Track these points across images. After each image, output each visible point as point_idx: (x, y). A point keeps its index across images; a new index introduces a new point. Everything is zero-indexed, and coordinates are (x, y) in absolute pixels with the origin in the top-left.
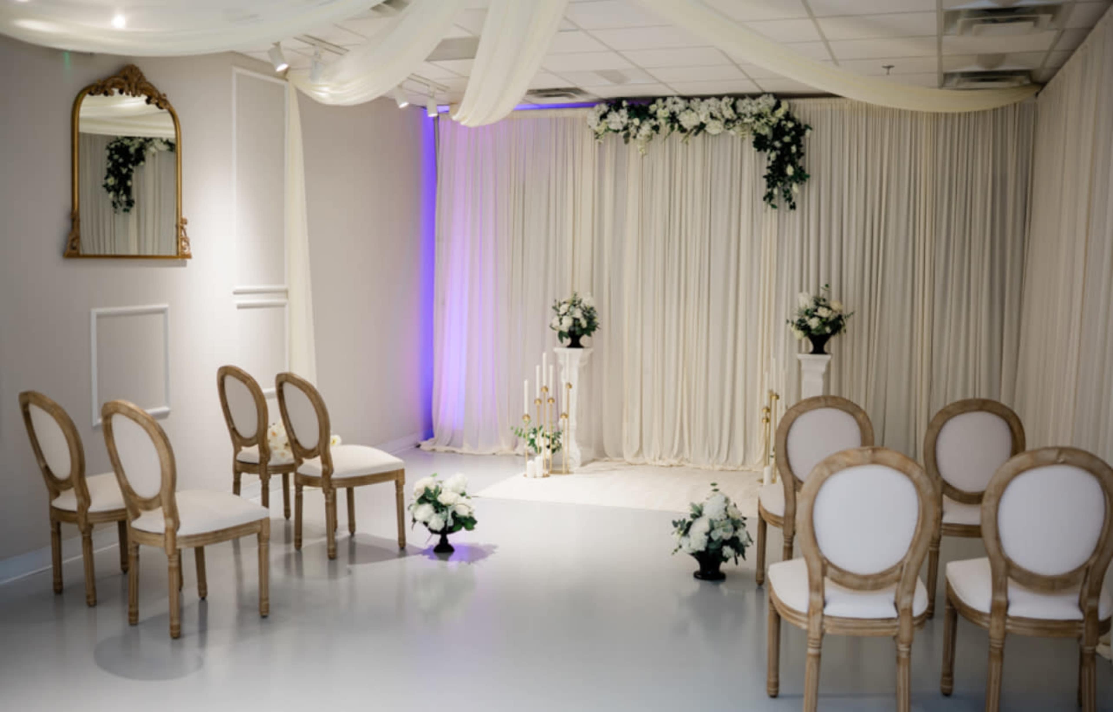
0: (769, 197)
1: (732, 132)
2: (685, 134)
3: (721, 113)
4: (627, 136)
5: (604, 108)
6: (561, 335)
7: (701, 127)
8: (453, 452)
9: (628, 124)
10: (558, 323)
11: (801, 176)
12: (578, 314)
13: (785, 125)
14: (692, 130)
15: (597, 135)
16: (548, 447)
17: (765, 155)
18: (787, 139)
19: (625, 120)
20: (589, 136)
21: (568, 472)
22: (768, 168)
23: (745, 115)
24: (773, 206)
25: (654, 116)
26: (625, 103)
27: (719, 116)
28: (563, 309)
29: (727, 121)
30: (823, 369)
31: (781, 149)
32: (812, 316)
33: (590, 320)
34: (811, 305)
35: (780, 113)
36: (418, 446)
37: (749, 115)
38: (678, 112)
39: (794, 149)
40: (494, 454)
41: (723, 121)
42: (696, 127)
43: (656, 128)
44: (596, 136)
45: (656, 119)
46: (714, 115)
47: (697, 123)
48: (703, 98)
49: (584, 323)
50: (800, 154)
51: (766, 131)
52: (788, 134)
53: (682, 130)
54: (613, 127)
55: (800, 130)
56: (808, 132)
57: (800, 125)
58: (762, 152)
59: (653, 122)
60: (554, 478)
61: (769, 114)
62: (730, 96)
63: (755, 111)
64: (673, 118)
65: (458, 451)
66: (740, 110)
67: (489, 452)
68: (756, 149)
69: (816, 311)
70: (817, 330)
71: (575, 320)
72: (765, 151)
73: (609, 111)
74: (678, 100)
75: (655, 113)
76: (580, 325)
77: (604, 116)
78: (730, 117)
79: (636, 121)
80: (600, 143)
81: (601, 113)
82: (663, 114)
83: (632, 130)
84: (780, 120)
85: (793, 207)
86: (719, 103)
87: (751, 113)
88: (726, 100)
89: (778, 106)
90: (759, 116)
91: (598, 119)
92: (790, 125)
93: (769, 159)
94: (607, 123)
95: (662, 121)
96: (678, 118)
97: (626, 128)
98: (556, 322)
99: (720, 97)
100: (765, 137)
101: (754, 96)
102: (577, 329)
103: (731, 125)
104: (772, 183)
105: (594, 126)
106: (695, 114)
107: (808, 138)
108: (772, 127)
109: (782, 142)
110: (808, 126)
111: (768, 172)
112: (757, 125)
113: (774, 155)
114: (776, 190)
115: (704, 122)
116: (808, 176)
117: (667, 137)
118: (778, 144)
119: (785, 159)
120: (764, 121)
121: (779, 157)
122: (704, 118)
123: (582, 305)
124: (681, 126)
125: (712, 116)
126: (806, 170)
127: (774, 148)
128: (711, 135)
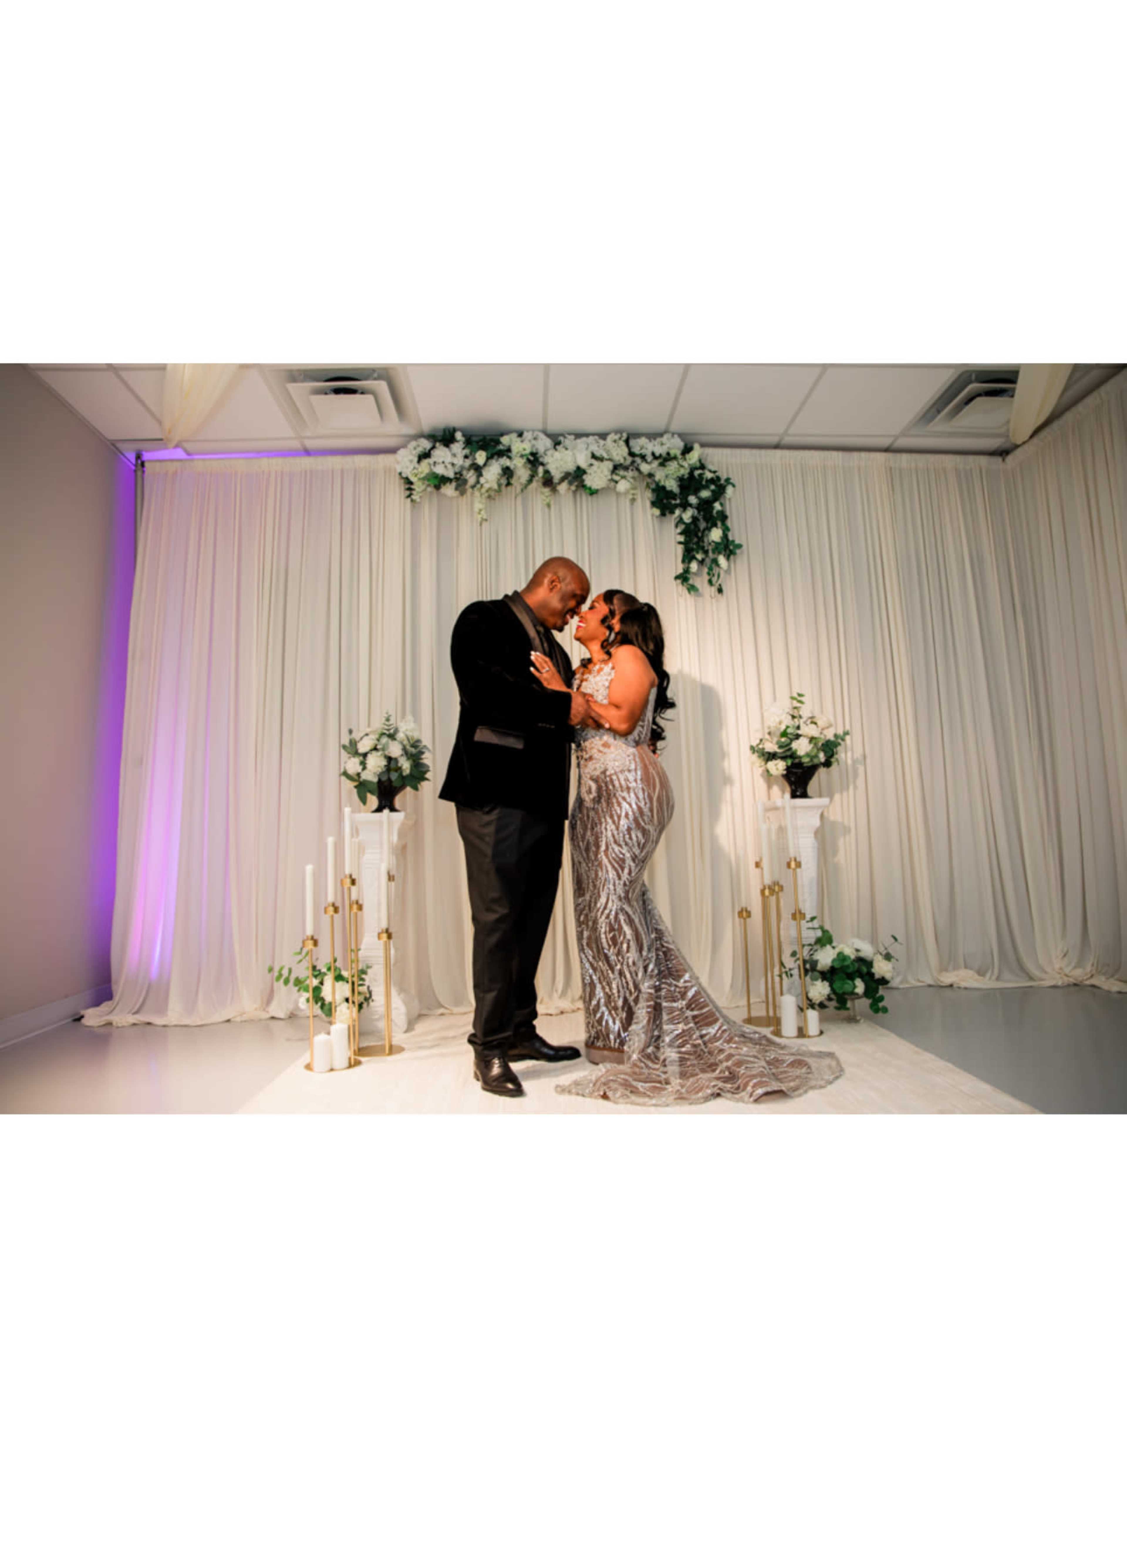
0: (683, 578)
1: (622, 486)
2: (548, 490)
3: (608, 452)
4: (461, 488)
5: (426, 443)
6: (362, 788)
7: (577, 476)
8: (149, 1024)
9: (462, 467)
10: (359, 769)
11: (728, 548)
12: (395, 750)
13: (700, 475)
14: (562, 480)
15: (410, 488)
16: (349, 1001)
17: (671, 519)
18: (705, 494)
19: (459, 461)
20: (397, 490)
21: (393, 1050)
22: (681, 534)
23: (643, 457)
24: (692, 589)
25: (506, 453)
26: (459, 436)
27: (605, 456)
28: (364, 744)
29: (617, 467)
30: (816, 822)
31: (698, 508)
32: (798, 737)
34: (788, 722)
35: (693, 458)
36: (79, 1019)
37: (649, 458)
38: (541, 450)
39: (717, 506)
40: (228, 1021)
41: (610, 465)
42: (568, 474)
43: (508, 473)
44: (408, 493)
45: (510, 458)
46: (598, 454)
47: (571, 468)
48: (578, 436)
49: (406, 766)
50: (725, 515)
51: (672, 485)
52: (706, 487)
53: (548, 481)
54: (440, 470)
55: (720, 487)
56: (729, 490)
57: (718, 478)
58: (668, 515)
59: (505, 461)
60: (369, 1064)
61: (680, 456)
62: (619, 431)
63: (659, 451)
64: (534, 460)
65: (158, 1021)
66: (636, 450)
67: (218, 1019)
68: (657, 512)
69: (799, 728)
70: (808, 756)
71: (389, 759)
72: (672, 512)
73: (433, 447)
74: (542, 436)
75: (509, 450)
76: (399, 769)
77: (425, 455)
78: (622, 461)
79: (481, 457)
80: (413, 503)
81: (420, 450)
82: (520, 447)
83: (471, 477)
84: (693, 469)
85: (720, 591)
86: (602, 442)
87: (653, 454)
88: (610, 438)
89: (687, 450)
90: (665, 460)
91: (416, 459)
92: (709, 476)
93: (681, 520)
94: (429, 464)
95: (518, 464)
96: (541, 460)
97: (460, 475)
98: (353, 765)
99: (603, 436)
100: (670, 495)
101: (653, 436)
102: (394, 776)
103: (622, 473)
104: (688, 556)
105: (408, 473)
106: (569, 452)
107: (730, 499)
108: (681, 479)
109: (699, 498)
110: (728, 480)
111: (681, 539)
112: (659, 475)
113: (687, 516)
114: (694, 566)
115: (583, 465)
116: (739, 546)
117: (522, 490)
118: (693, 500)
119: (702, 525)
120: (673, 466)
121: (695, 519)
122: (583, 460)
123: (401, 736)
124: (547, 472)
125: (594, 456)
126: (735, 536)
127: (686, 506)
128: (592, 491)
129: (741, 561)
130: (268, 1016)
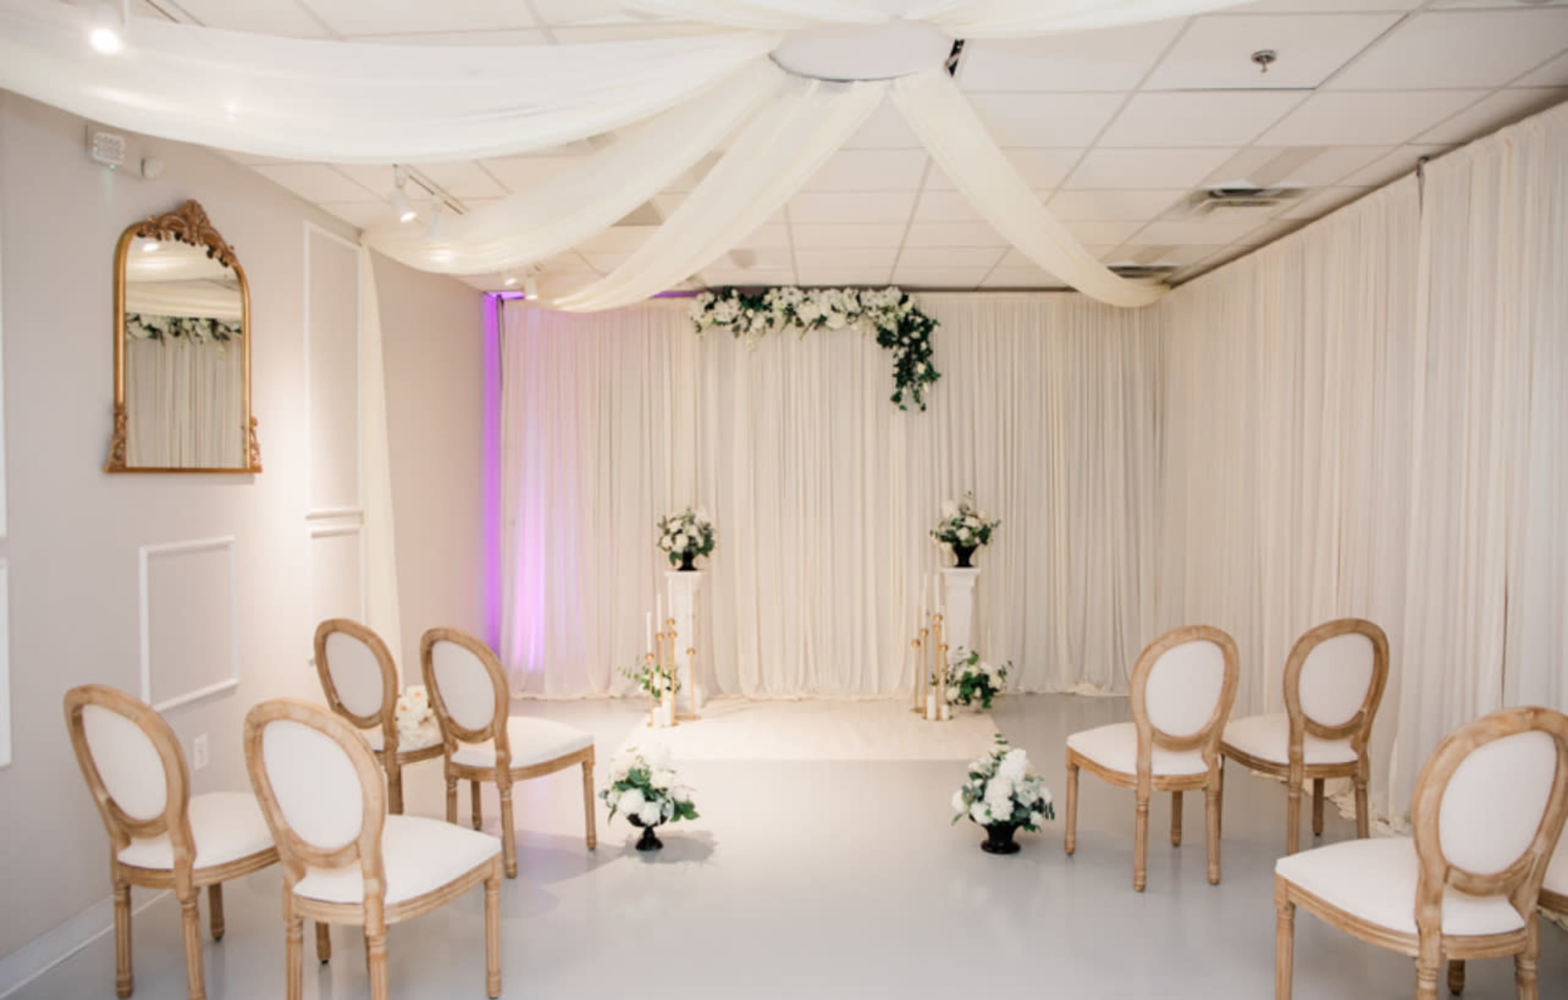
0: (897, 398)
1: (854, 327)
2: (800, 330)
3: (844, 305)
4: (736, 330)
5: (710, 298)
6: (673, 556)
7: (821, 321)
8: (533, 699)
9: (739, 315)
10: (670, 543)
11: (931, 375)
12: (693, 531)
13: (913, 321)
14: (810, 324)
15: (699, 328)
16: (669, 689)
17: (889, 352)
18: (916, 335)
19: (735, 311)
20: (690, 329)
21: (695, 718)
22: (896, 366)
23: (870, 309)
24: (903, 408)
25: (768, 307)
26: (735, 293)
27: (842, 308)
28: (674, 527)
29: (850, 314)
30: (972, 583)
31: (910, 346)
32: (961, 527)
33: (708, 538)
34: (957, 515)
35: (908, 307)
37: (874, 308)
38: (795, 304)
39: (924, 346)
40: (583, 699)
41: (845, 315)
42: (814, 321)
43: (770, 321)
44: (698, 330)
45: (771, 311)
46: (837, 307)
47: (816, 316)
48: (823, 289)
49: (700, 542)
50: (929, 351)
51: (892, 327)
52: (916, 329)
53: (800, 324)
54: (720, 318)
55: (927, 326)
56: (936, 328)
57: (927, 320)
58: (888, 349)
59: (767, 314)
60: (683, 725)
61: (896, 308)
62: (853, 287)
63: (882, 304)
64: (790, 311)
65: (539, 697)
66: (865, 302)
68: (881, 345)
69: (963, 520)
70: (967, 541)
71: (691, 538)
72: (891, 347)
73: (716, 300)
74: (795, 290)
75: (770, 304)
76: (695, 544)
77: (710, 307)
78: (854, 310)
79: (750, 313)
80: (701, 337)
81: (706, 303)
82: (779, 306)
83: (743, 322)
84: (907, 315)
85: (923, 408)
86: (840, 295)
87: (877, 306)
88: (848, 291)
89: (904, 299)
90: (886, 310)
91: (702, 309)
92: (919, 320)
93: (895, 355)
94: (712, 314)
95: (778, 315)
96: (795, 310)
97: (734, 321)
98: (667, 541)
99: (841, 289)
100: (890, 333)
101: (878, 289)
102: (693, 549)
103: (854, 319)
104: (901, 383)
105: (697, 318)
106: (814, 307)
107: (937, 335)
108: (899, 322)
109: (910, 338)
110: (935, 322)
111: (896, 370)
112: (883, 320)
113: (902, 352)
114: (905, 391)
115: (825, 314)
116: (939, 375)
117: (781, 331)
118: (906, 340)
119: (914, 356)
120: (891, 315)
121: (908, 354)
122: (825, 311)
123: (696, 521)
124: (798, 319)
125: (834, 309)
126: (937, 369)
127: (902, 345)
128: (831, 329)
129: (941, 382)
130: (607, 696)
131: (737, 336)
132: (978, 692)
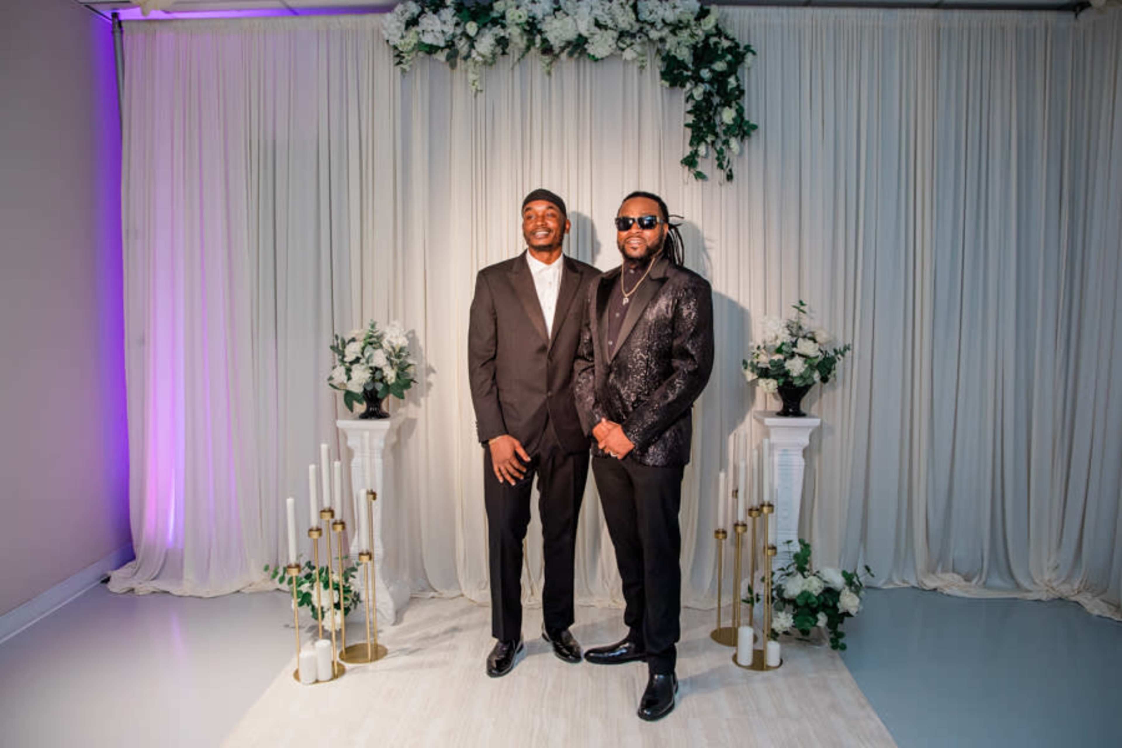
0: (690, 162)
1: (629, 54)
2: (547, 59)
3: (613, 19)
4: (452, 58)
6: (350, 397)
7: (579, 44)
8: (167, 593)
9: (454, 36)
10: (344, 378)
11: (742, 127)
12: (379, 359)
13: (716, 44)
14: (562, 49)
15: (399, 56)
16: (337, 606)
17: (681, 94)
18: (720, 66)
19: (450, 29)
20: (387, 59)
22: (690, 113)
23: (653, 24)
24: (699, 176)
25: (500, 21)
27: (610, 23)
28: (352, 351)
29: (622, 34)
30: (805, 441)
31: (711, 82)
32: (792, 356)
33: (402, 369)
34: (785, 337)
35: (709, 23)
36: (107, 580)
37: (659, 25)
38: (540, 16)
39: (732, 81)
41: (616, 35)
42: (569, 43)
43: (503, 42)
44: (397, 60)
45: (504, 26)
46: (602, 21)
47: (571, 35)
49: (391, 375)
50: (741, 92)
51: (684, 54)
52: (722, 57)
53: (547, 49)
54: (428, 39)
55: (737, 54)
56: (749, 58)
57: (737, 46)
58: (678, 88)
59: (499, 33)
61: (693, 23)
63: (671, 17)
64: (532, 27)
65: (175, 591)
66: (644, 15)
67: (229, 588)
68: (667, 84)
69: (794, 345)
70: (801, 377)
71: (376, 370)
72: (683, 85)
73: (422, 12)
75: (503, 16)
76: (382, 380)
77: (412, 22)
78: (628, 28)
79: (472, 28)
80: (403, 71)
81: (407, 16)
82: (515, 18)
83: (462, 46)
84: (708, 36)
85: (730, 177)
87: (663, 21)
89: (703, 13)
90: (676, 27)
91: (403, 26)
92: (726, 44)
93: (691, 97)
94: (418, 33)
95: (514, 33)
96: (540, 26)
97: (450, 45)
98: (339, 374)
100: (682, 65)
102: (379, 386)
103: (628, 41)
104: (697, 139)
105: (396, 40)
106: (569, 20)
107: (749, 69)
108: (694, 47)
109: (712, 71)
110: (748, 48)
111: (690, 119)
112: (671, 43)
113: (698, 93)
114: (702, 149)
115: (585, 34)
116: (754, 127)
117: (519, 60)
118: (705, 74)
119: (716, 100)
120: (684, 34)
121: (708, 95)
122: (584, 27)
123: (385, 343)
124: (545, 41)
125: (598, 24)
126: (751, 116)
127: (698, 80)
128: (595, 60)
129: (755, 139)
131: (453, 66)
132: (822, 619)
